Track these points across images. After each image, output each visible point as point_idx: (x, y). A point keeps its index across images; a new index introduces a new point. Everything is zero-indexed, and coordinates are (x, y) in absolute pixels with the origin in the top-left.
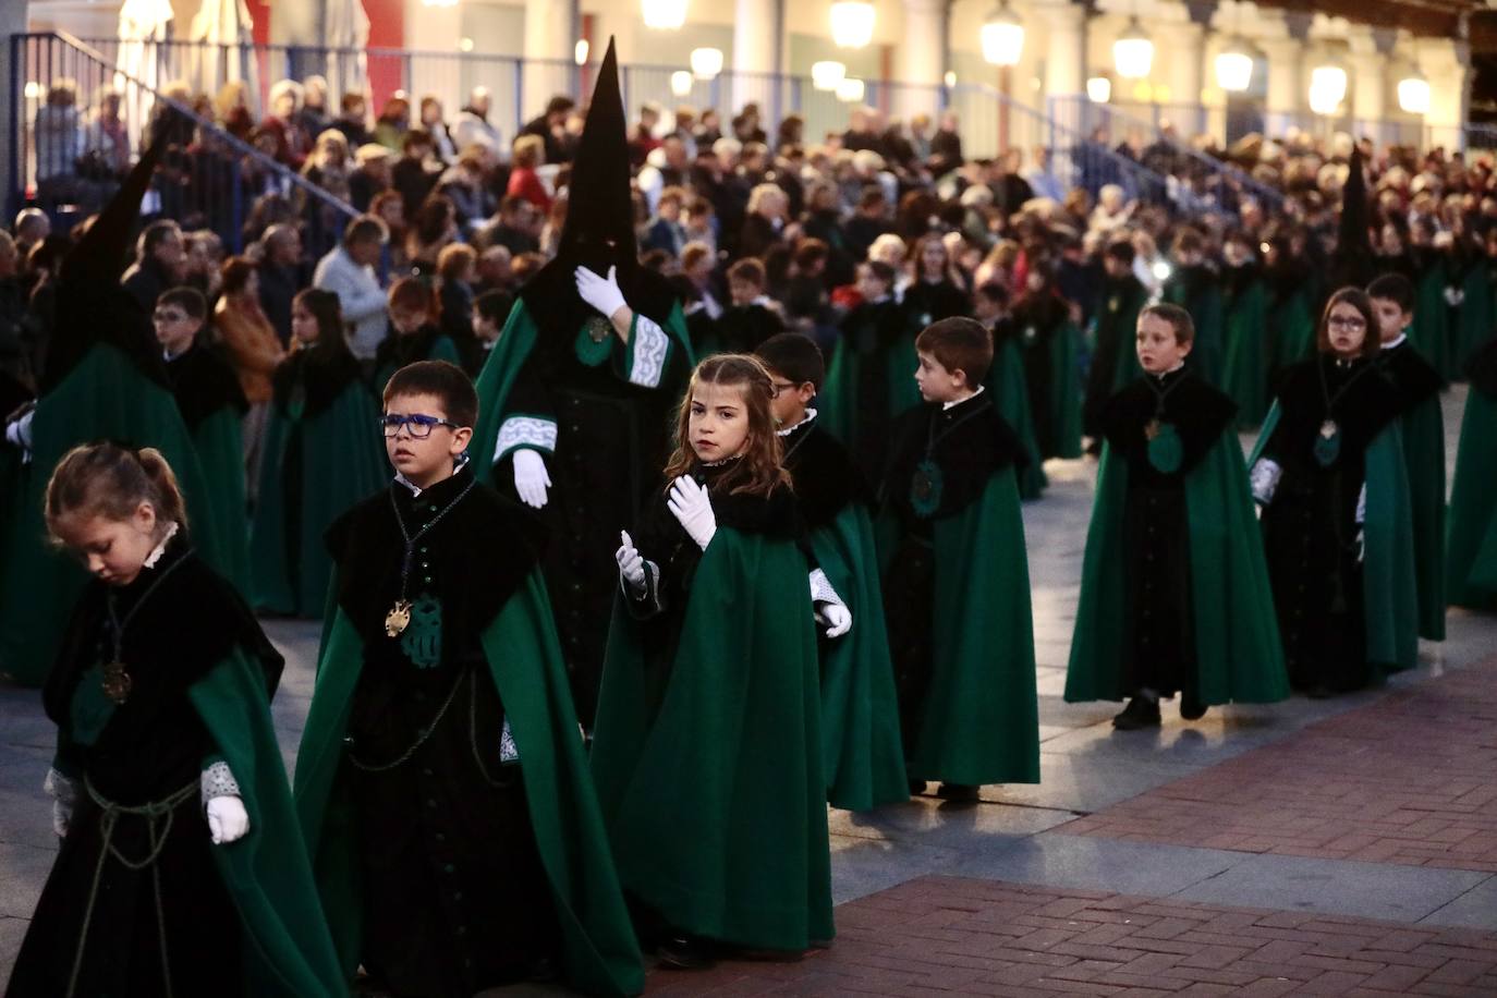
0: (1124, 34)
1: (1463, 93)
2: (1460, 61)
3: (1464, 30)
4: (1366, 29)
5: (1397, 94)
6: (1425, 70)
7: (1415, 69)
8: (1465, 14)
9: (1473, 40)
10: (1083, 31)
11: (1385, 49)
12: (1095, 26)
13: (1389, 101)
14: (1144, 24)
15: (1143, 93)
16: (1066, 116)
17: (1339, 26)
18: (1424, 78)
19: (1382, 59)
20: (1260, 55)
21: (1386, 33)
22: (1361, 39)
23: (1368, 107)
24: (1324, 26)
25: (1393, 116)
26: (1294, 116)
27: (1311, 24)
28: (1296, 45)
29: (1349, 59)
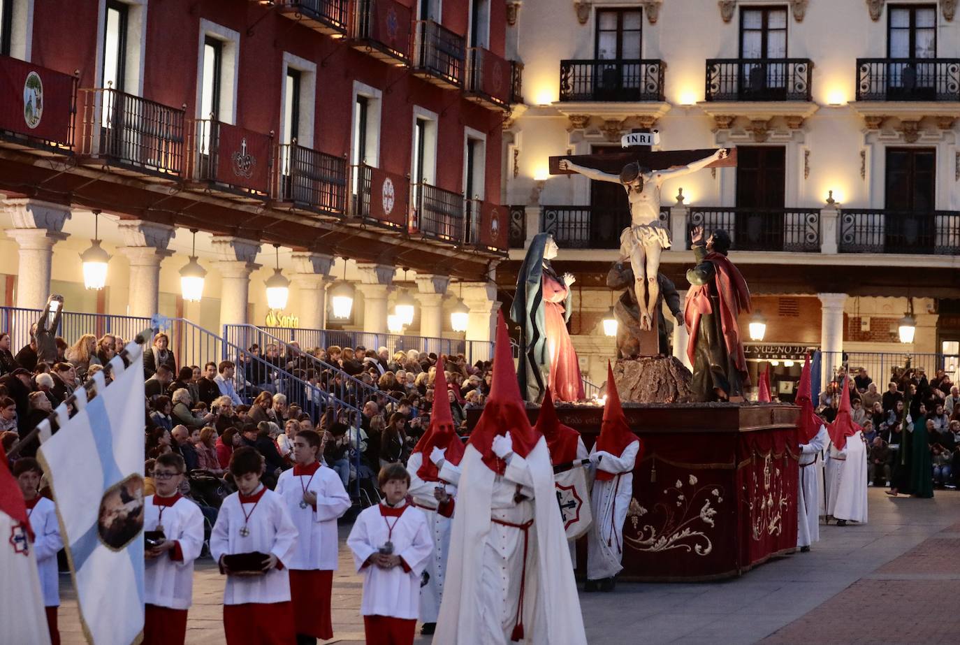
0: (270, 282)
1: (492, 318)
2: (491, 298)
3: (493, 275)
4: (429, 276)
5: (450, 320)
6: (466, 304)
7: (460, 303)
8: (494, 264)
9: (499, 282)
10: (246, 279)
11: (440, 290)
12: (255, 274)
13: (444, 326)
14: (284, 274)
15: (287, 322)
16: (234, 337)
17: (411, 275)
18: (467, 310)
19: (439, 296)
20: (358, 296)
21: (442, 279)
22: (426, 284)
23: (429, 329)
24: (400, 274)
25: (447, 335)
26: (384, 336)
27: (394, 272)
28: (383, 287)
29: (416, 296)
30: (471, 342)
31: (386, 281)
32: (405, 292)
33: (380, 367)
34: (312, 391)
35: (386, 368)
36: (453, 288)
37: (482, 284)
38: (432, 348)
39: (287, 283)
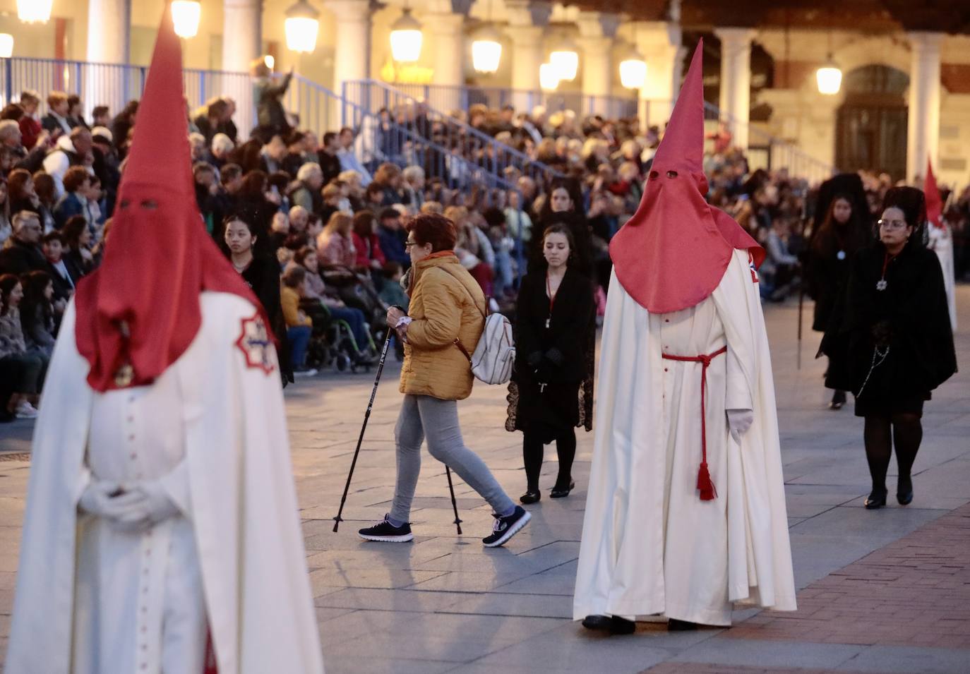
0: (397, 25)
1: (675, 69)
2: (672, 42)
3: (675, 13)
4: (595, 15)
5: (619, 66)
6: (641, 50)
7: (632, 49)
9: (684, 21)
10: (368, 22)
11: (609, 33)
12: (378, 17)
13: (613, 80)
14: (414, 14)
17: (572, 13)
18: (642, 58)
19: (608, 41)
20: (507, 42)
21: (612, 18)
22: (590, 24)
23: (595, 85)
24: (559, 13)
25: (617, 93)
26: (536, 94)
27: (550, 11)
28: (538, 31)
29: (579, 42)
30: (648, 103)
31: (541, 21)
32: (564, 36)
33: (536, 134)
34: (455, 165)
35: (543, 134)
36: (626, 30)
37: (662, 25)
38: (600, 108)
39: (418, 26)
